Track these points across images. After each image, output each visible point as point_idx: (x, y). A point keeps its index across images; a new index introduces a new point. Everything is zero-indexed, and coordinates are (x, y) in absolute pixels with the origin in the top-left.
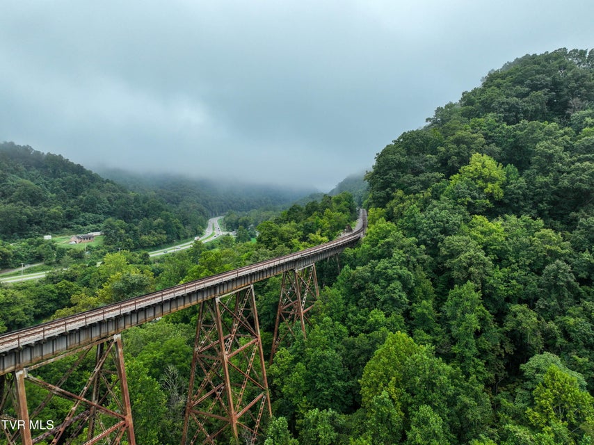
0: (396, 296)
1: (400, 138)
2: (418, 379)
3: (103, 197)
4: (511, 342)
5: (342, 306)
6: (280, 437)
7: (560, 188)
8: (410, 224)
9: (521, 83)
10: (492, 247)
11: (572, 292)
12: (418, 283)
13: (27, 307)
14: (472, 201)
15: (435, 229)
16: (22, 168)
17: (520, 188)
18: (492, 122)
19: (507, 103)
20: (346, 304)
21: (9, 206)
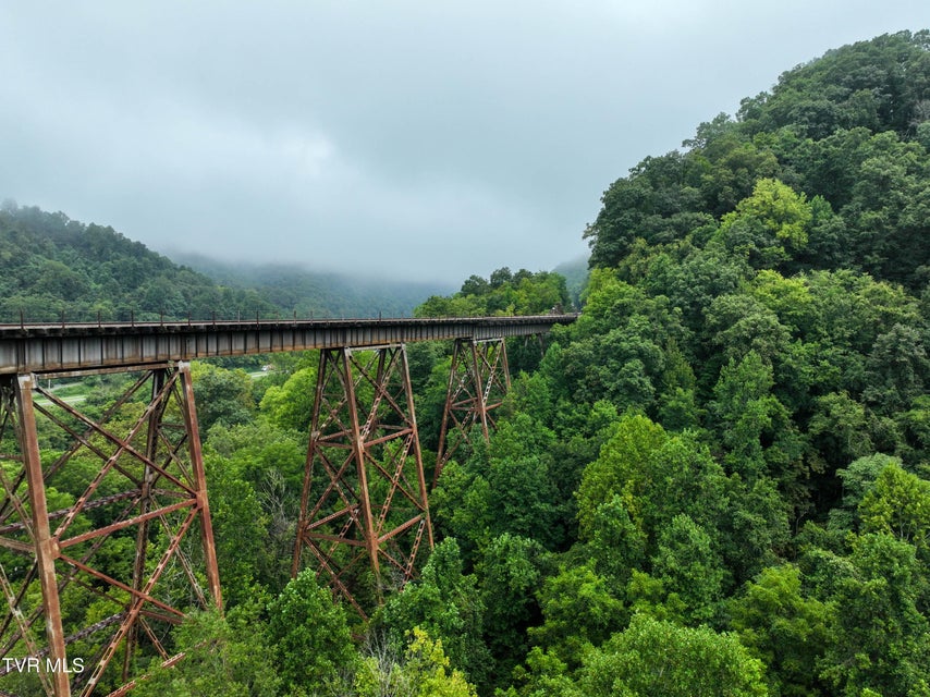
0: (634, 381)
1: (641, 165)
2: (670, 480)
3: (177, 291)
4: (820, 456)
5: (547, 401)
6: (447, 567)
7: (900, 228)
8: (658, 283)
9: (837, 81)
10: (790, 313)
11: (922, 375)
12: (670, 366)
13: (55, 435)
14: (758, 250)
15: (697, 287)
16: (51, 244)
17: (835, 230)
18: (789, 136)
19: (814, 109)
20: (554, 401)
21: (30, 299)
